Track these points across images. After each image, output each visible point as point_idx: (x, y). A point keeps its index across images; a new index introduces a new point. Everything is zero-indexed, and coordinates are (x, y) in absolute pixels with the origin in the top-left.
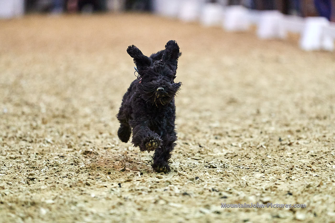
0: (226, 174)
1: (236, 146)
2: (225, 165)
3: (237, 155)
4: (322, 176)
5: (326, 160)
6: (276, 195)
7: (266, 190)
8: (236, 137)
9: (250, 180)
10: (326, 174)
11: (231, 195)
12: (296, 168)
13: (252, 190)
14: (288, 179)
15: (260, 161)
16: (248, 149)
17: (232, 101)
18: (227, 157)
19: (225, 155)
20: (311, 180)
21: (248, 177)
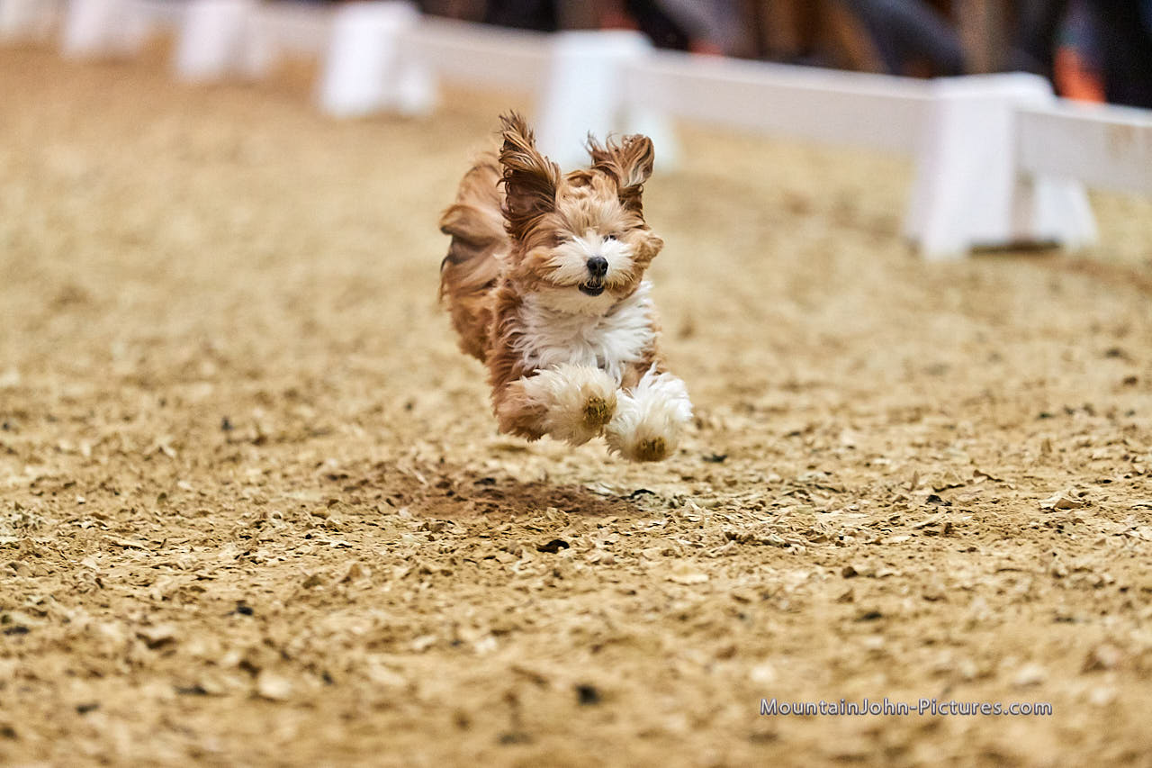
0: (31, 550)
1: (72, 453)
2: (28, 517)
3: (74, 483)
4: (360, 547)
5: (378, 492)
6: (197, 615)
7: (164, 599)
8: (75, 419)
9: (112, 566)
10: (378, 540)
11: (42, 622)
12: (274, 521)
13: (115, 601)
14: (242, 559)
15: (151, 501)
16: (113, 462)
17: (70, 298)
18: (37, 491)
19: (33, 485)
20: (321, 561)
21: (106, 555)
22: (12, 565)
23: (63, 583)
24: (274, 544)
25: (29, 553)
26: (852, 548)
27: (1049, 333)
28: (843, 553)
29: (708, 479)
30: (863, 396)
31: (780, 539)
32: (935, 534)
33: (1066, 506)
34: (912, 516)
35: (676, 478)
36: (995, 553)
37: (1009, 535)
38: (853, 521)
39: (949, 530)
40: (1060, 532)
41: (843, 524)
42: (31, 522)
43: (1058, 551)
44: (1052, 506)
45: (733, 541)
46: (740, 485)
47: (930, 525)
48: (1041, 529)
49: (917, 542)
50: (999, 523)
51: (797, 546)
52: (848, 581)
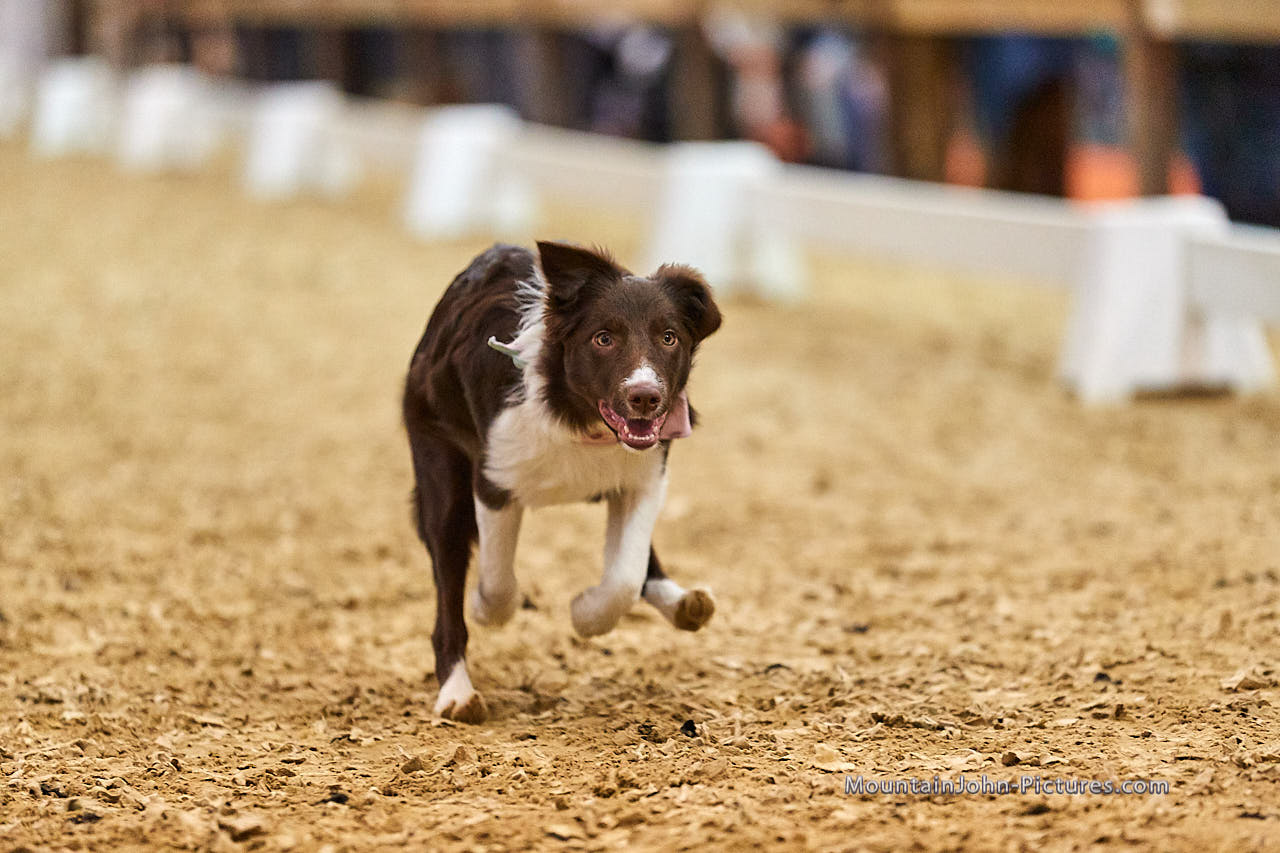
0: (99, 726)
1: (140, 617)
2: (95, 690)
3: (145, 651)
4: (464, 727)
6: (286, 802)
7: (248, 783)
8: (143, 579)
9: (189, 746)
11: (114, 809)
12: (369, 696)
13: (194, 785)
16: (186, 627)
18: (104, 661)
20: (422, 742)
21: (182, 734)
22: (79, 744)
23: (135, 764)
24: (369, 722)
25: (96, 731)
26: (1012, 731)
27: (1225, 488)
28: (1003, 737)
29: (851, 652)
30: (1020, 559)
31: (933, 722)
32: (1105, 716)
33: (1249, 686)
34: (1080, 696)
35: (814, 651)
36: (1172, 739)
37: (1187, 719)
38: (1014, 700)
39: (1120, 712)
40: (1244, 716)
41: (1001, 704)
42: (99, 694)
43: (1242, 737)
44: (1234, 686)
45: (880, 724)
46: (885, 660)
47: (1100, 706)
48: (1223, 711)
49: (1084, 726)
50: (1175, 705)
51: (951, 729)
52: (1010, 769)
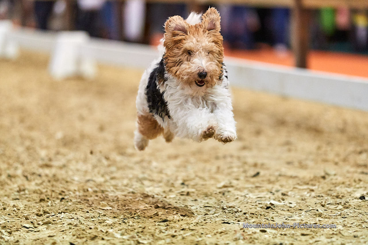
28: (154, 200)
32: (184, 195)
33: (225, 187)
36: (203, 202)
37: (207, 196)
38: (157, 190)
39: (188, 194)
40: (224, 195)
41: (154, 191)
43: (223, 201)
44: (221, 187)
47: (182, 192)
48: (218, 194)
49: (178, 197)
50: (204, 192)
52: (156, 209)
